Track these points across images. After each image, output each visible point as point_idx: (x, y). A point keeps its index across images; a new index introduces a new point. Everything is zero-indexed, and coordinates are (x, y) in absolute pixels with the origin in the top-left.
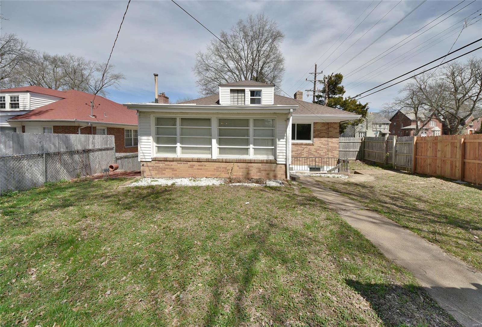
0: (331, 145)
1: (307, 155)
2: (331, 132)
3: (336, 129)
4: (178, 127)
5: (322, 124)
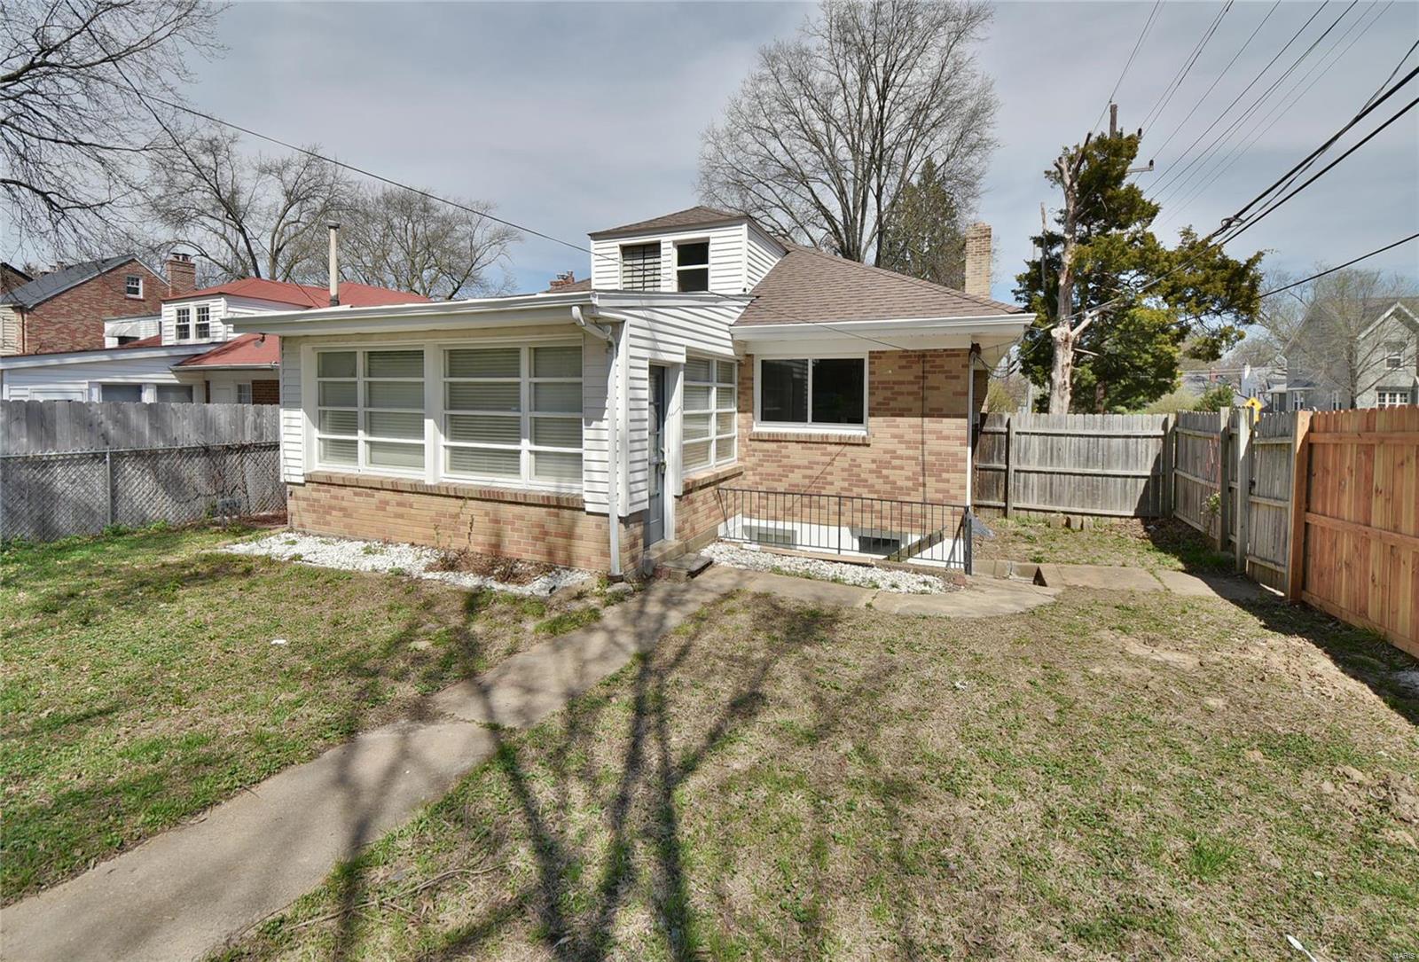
0: (936, 448)
1: (846, 484)
2: (935, 392)
3: (957, 377)
4: (361, 380)
5: (900, 357)
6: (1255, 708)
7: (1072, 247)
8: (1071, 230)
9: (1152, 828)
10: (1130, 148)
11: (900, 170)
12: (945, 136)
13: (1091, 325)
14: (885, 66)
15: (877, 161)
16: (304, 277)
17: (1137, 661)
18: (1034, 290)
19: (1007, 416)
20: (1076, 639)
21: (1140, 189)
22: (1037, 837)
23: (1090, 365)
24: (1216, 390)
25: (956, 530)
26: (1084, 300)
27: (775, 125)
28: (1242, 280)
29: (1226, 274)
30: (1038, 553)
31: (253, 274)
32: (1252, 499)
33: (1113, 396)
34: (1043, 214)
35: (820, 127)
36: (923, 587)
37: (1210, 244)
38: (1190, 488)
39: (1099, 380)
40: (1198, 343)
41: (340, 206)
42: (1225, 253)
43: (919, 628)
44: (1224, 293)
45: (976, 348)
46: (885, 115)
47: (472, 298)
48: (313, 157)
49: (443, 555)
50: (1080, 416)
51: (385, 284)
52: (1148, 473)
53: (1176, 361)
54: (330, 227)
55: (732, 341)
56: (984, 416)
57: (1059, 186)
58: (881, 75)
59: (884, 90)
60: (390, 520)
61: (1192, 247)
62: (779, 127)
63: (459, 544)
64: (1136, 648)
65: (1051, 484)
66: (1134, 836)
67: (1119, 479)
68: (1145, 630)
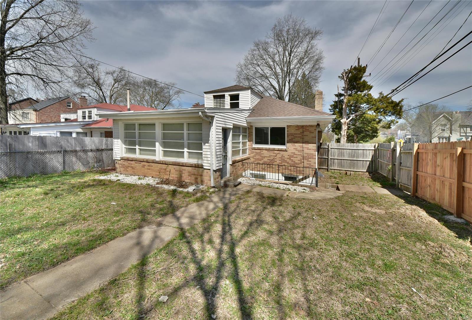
0: (307, 152)
1: (280, 162)
2: (306, 137)
3: (313, 133)
4: (137, 131)
5: (296, 127)
6: (402, 225)
7: (347, 97)
8: (346, 93)
9: (372, 258)
10: (364, 70)
11: (295, 75)
12: (309, 66)
13: (352, 119)
14: (291, 47)
15: (289, 73)
16: (120, 103)
17: (367, 212)
18: (335, 109)
19: (328, 144)
20: (349, 205)
21: (367, 81)
22: (338, 260)
23: (352, 130)
24: (390, 137)
25: (313, 175)
26: (350, 112)
27: (258, 63)
28: (397, 107)
29: (393, 105)
30: (337, 181)
31: (105, 102)
32: (401, 167)
33: (359, 138)
34: (338, 88)
35: (272, 63)
36: (303, 191)
37: (388, 97)
38: (382, 164)
39: (355, 134)
40: (384, 124)
41: (130, 83)
42: (392, 99)
43: (302, 202)
44: (392, 110)
45: (318, 125)
46: (291, 60)
47: (170, 109)
48: (122, 70)
49: (161, 180)
50: (349, 144)
51: (144, 105)
52: (370, 160)
53: (378, 129)
54: (127, 89)
55: (246, 122)
56: (321, 144)
57: (343, 80)
58: (289, 49)
59: (290, 53)
60: (146, 170)
61: (382, 97)
62: (259, 63)
63: (166, 177)
64: (367, 208)
65: (341, 163)
66: (366, 260)
67: (361, 161)
68: (369, 203)
